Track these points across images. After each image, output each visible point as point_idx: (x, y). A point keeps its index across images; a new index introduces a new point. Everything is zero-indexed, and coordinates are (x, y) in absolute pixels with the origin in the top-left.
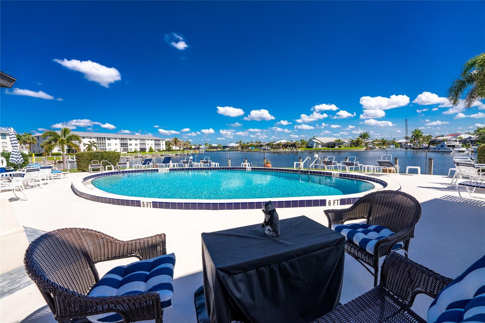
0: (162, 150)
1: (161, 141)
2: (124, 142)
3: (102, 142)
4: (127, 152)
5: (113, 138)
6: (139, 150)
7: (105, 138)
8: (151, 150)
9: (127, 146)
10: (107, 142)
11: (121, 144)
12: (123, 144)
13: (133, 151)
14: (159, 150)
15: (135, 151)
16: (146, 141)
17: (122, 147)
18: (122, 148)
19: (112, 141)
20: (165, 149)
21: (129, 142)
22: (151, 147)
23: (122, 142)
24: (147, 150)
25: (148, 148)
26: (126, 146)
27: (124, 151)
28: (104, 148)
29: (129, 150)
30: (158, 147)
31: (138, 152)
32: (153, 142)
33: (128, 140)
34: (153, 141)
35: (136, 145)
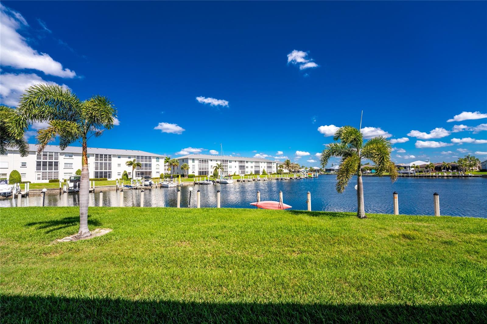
0: (273, 173)
1: (273, 164)
2: (242, 165)
3: (225, 165)
4: (244, 175)
5: (233, 161)
6: (253, 173)
7: (227, 160)
8: (264, 173)
9: (245, 169)
10: (229, 164)
11: (240, 166)
12: (242, 166)
13: (249, 173)
14: (271, 173)
15: (251, 174)
16: (260, 163)
17: (240, 169)
18: (240, 171)
19: (233, 164)
20: (275, 172)
21: (246, 165)
22: (264, 170)
23: (241, 165)
24: (261, 173)
25: (261, 170)
26: (243, 169)
27: (242, 174)
28: (226, 170)
29: (246, 172)
30: (269, 170)
31: (253, 175)
32: (266, 165)
33: (245, 162)
34: (266, 163)
35: (252, 167)
